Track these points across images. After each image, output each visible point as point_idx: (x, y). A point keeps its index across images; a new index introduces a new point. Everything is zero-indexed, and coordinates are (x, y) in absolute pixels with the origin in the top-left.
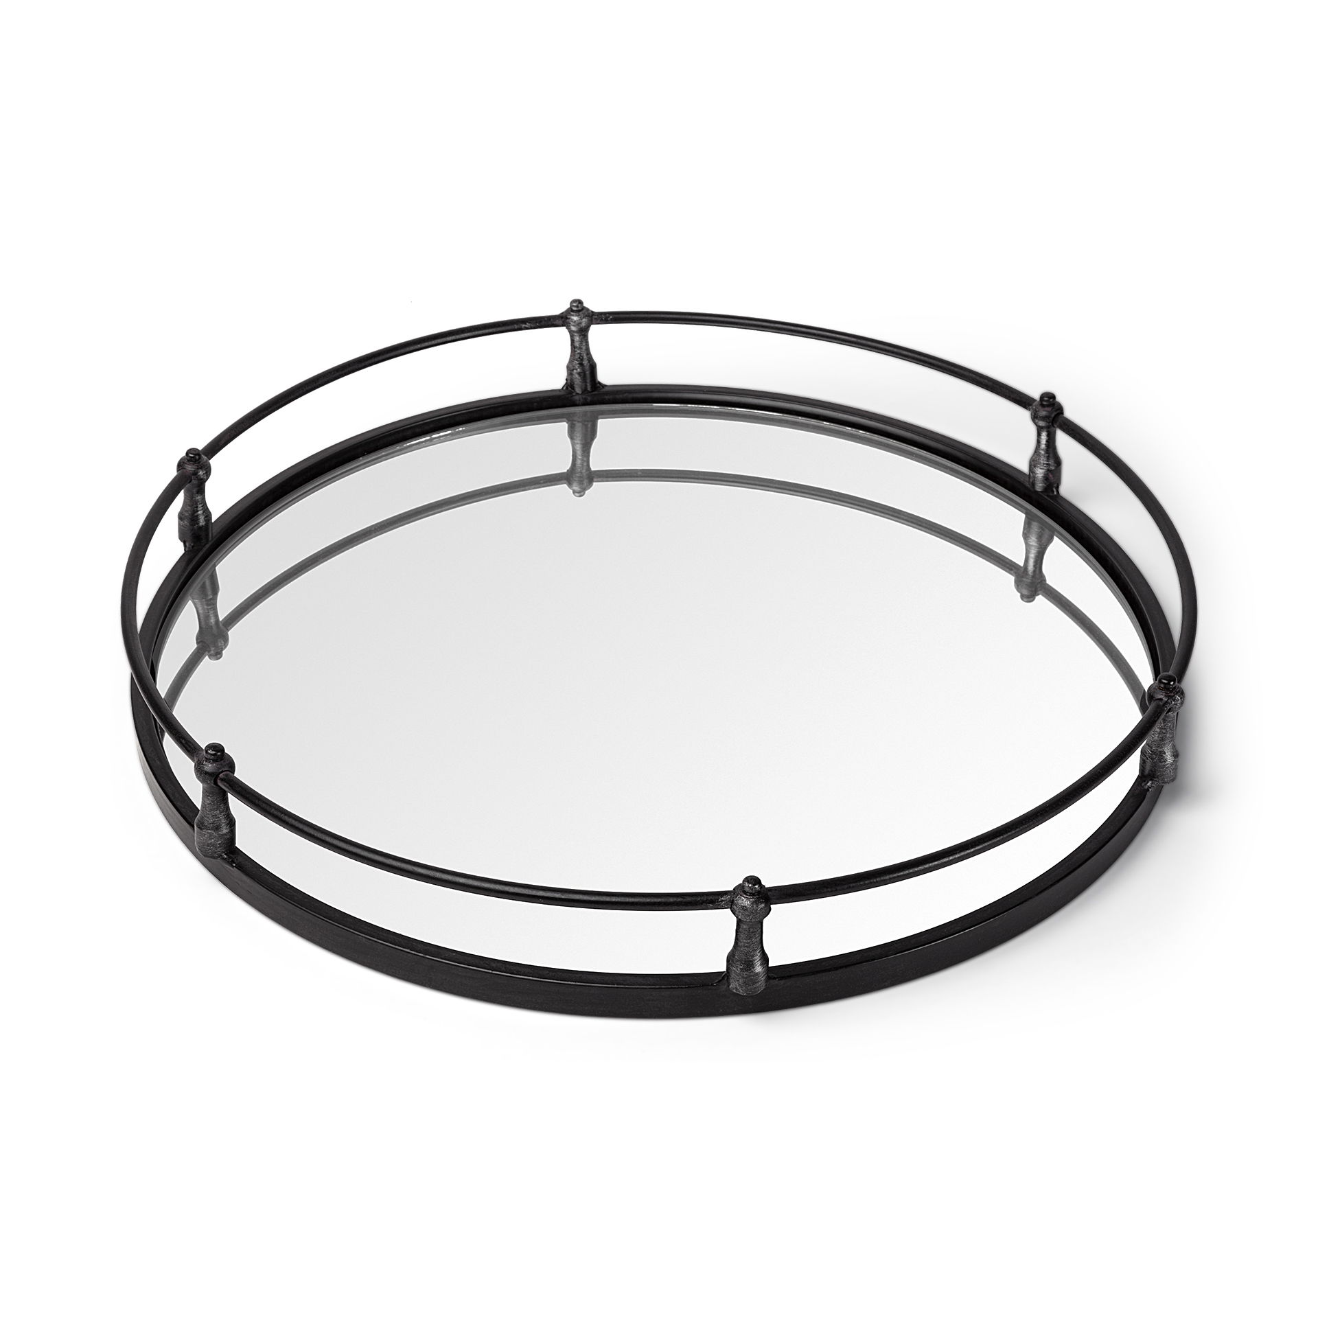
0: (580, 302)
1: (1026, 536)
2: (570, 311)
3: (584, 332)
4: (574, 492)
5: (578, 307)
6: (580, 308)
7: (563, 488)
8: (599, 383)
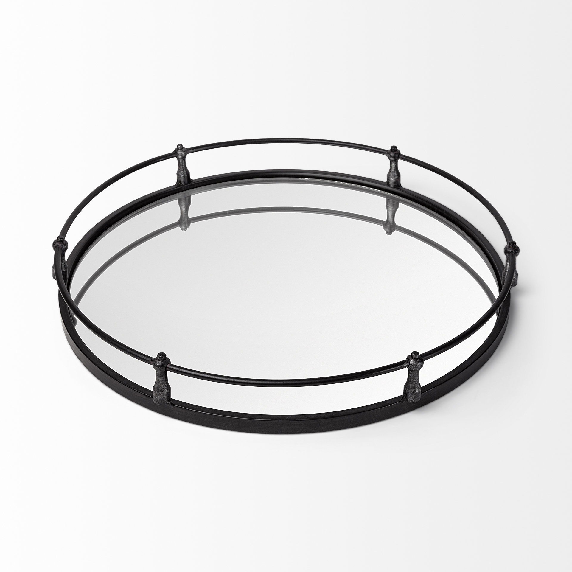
0: (182, 145)
1: (387, 207)
2: (177, 149)
3: (184, 158)
4: (182, 229)
5: (180, 147)
6: (181, 148)
7: (178, 228)
8: (191, 180)
